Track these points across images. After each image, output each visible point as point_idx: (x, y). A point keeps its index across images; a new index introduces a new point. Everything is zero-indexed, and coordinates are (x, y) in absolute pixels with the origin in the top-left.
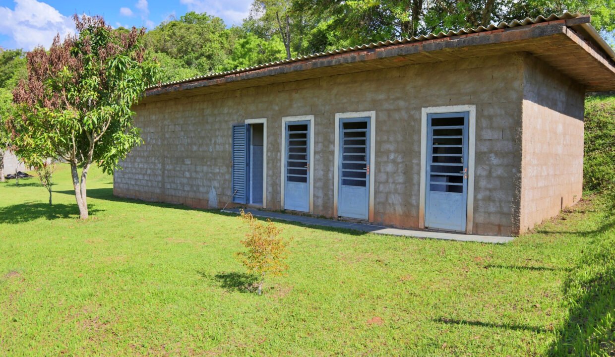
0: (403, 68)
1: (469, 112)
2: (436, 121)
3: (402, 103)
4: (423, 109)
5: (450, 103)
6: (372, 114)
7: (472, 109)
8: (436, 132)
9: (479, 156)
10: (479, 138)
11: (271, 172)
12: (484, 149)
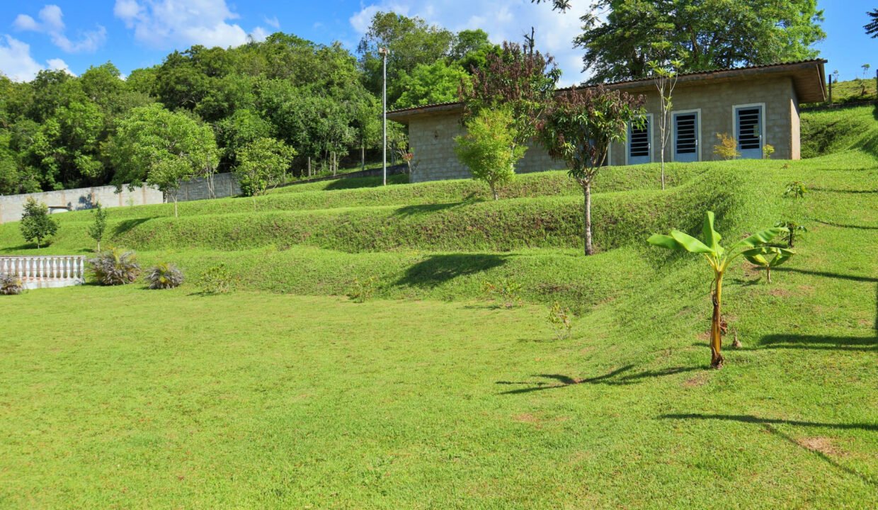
0: (720, 84)
1: (761, 107)
2: (741, 112)
3: (719, 104)
4: (733, 106)
5: (750, 102)
6: (699, 111)
7: (763, 105)
8: (741, 118)
9: (768, 129)
10: (767, 119)
11: (615, 153)
12: (771, 124)
